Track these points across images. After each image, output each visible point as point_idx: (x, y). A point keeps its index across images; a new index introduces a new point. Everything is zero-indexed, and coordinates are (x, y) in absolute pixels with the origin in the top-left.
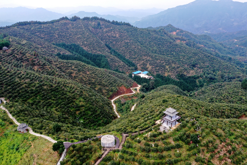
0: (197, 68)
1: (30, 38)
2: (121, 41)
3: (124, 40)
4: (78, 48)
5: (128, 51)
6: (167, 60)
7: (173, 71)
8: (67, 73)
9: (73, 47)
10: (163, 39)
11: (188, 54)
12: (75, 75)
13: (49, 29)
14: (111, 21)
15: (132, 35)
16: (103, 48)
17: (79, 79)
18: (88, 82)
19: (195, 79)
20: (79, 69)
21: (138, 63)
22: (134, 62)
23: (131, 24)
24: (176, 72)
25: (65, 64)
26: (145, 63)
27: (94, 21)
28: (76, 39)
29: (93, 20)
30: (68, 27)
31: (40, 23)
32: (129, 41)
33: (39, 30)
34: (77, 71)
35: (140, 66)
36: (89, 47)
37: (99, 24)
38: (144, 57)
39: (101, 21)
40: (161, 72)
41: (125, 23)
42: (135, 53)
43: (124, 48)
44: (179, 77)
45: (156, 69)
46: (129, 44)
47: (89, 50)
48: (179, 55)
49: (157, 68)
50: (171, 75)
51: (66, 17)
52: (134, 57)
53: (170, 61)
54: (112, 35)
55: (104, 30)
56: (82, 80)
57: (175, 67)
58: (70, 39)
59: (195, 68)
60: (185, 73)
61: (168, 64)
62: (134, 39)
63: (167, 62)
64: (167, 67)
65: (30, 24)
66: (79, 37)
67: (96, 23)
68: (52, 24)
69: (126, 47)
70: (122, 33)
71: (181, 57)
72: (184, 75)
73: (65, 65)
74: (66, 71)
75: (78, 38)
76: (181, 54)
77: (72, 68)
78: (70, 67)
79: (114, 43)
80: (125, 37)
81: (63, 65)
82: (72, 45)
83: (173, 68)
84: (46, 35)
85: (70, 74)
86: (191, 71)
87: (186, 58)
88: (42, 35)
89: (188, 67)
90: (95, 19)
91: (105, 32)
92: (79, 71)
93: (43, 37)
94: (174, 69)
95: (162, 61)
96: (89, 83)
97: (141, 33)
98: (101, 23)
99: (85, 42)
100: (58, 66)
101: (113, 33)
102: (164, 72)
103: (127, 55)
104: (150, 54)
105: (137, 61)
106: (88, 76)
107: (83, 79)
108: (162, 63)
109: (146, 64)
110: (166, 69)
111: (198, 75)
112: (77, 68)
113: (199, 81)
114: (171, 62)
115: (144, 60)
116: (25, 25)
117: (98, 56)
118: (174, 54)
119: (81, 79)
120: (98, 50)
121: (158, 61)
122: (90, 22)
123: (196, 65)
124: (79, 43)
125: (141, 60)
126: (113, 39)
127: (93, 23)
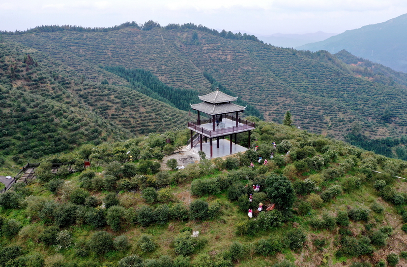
0: (394, 124)
1: (55, 54)
2: (236, 67)
3: (241, 67)
4: (148, 78)
5: (248, 88)
6: (327, 104)
7: (340, 127)
8: (98, 108)
9: (138, 74)
10: (322, 66)
11: (376, 96)
12: (113, 113)
13: (97, 41)
14: (220, 31)
15: (258, 58)
16: (198, 80)
17: (120, 121)
18: (139, 129)
19: (389, 146)
20: (123, 101)
21: (266, 111)
22: (258, 107)
23: (260, 39)
24: (345, 129)
25: (97, 89)
26: (280, 109)
27: (187, 32)
28: (146, 61)
29: (185, 31)
30: (135, 39)
31: (80, 30)
32: (250, 68)
33: (77, 41)
34: (118, 105)
35: (269, 115)
36: (169, 76)
37: (195, 37)
38: (278, 98)
39: (200, 32)
40: (314, 129)
41: (247, 34)
42: (262, 90)
43: (240, 80)
44: (351, 139)
45: (303, 123)
46: (251, 73)
47: (168, 81)
48: (355, 98)
49: (306, 121)
50: (335, 134)
51: (133, 23)
52: (259, 97)
53: (334, 106)
54: (219, 57)
55: (205, 48)
56: (128, 123)
57: (345, 119)
58: (135, 60)
59: (390, 125)
60: (367, 134)
61: (328, 112)
62: (262, 64)
63: (326, 109)
64: (327, 119)
65: (61, 31)
66: (153, 58)
67: (189, 35)
68: (105, 33)
69: (245, 79)
70: (240, 52)
71: (359, 102)
72: (364, 136)
73: (97, 92)
74: (96, 103)
75: (150, 59)
76: (359, 96)
77: (109, 98)
78: (105, 95)
79: (221, 71)
80: (244, 61)
81: (93, 92)
82: (137, 71)
83: (340, 122)
84: (88, 50)
85: (105, 110)
86: (381, 130)
87: (370, 103)
88: (81, 51)
89: (375, 121)
90: (189, 27)
91: (205, 51)
92: (124, 104)
93: (84, 53)
94: (341, 124)
95: (316, 108)
96: (141, 130)
97: (278, 55)
98: (200, 35)
99: (163, 67)
100: (82, 93)
101: (221, 53)
102: (319, 129)
103: (244, 95)
104: (292, 93)
105: (265, 106)
106: (140, 117)
107: (130, 121)
108: (316, 110)
109: (283, 112)
110: (325, 123)
111: (397, 138)
112: (120, 99)
113: (397, 151)
114: (336, 108)
115: (278, 104)
116: (53, 31)
117: (185, 93)
118: (345, 95)
119: (126, 121)
120: (186, 81)
121: (308, 107)
122: (179, 34)
123: (393, 119)
124: (152, 69)
125: (273, 104)
126: (220, 64)
127: (185, 35)
